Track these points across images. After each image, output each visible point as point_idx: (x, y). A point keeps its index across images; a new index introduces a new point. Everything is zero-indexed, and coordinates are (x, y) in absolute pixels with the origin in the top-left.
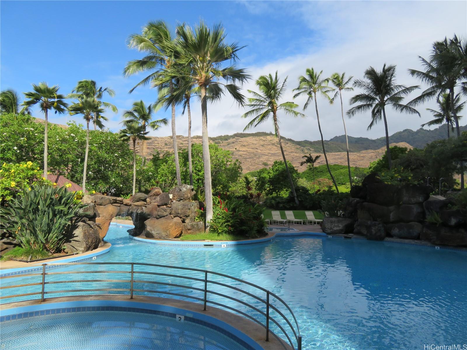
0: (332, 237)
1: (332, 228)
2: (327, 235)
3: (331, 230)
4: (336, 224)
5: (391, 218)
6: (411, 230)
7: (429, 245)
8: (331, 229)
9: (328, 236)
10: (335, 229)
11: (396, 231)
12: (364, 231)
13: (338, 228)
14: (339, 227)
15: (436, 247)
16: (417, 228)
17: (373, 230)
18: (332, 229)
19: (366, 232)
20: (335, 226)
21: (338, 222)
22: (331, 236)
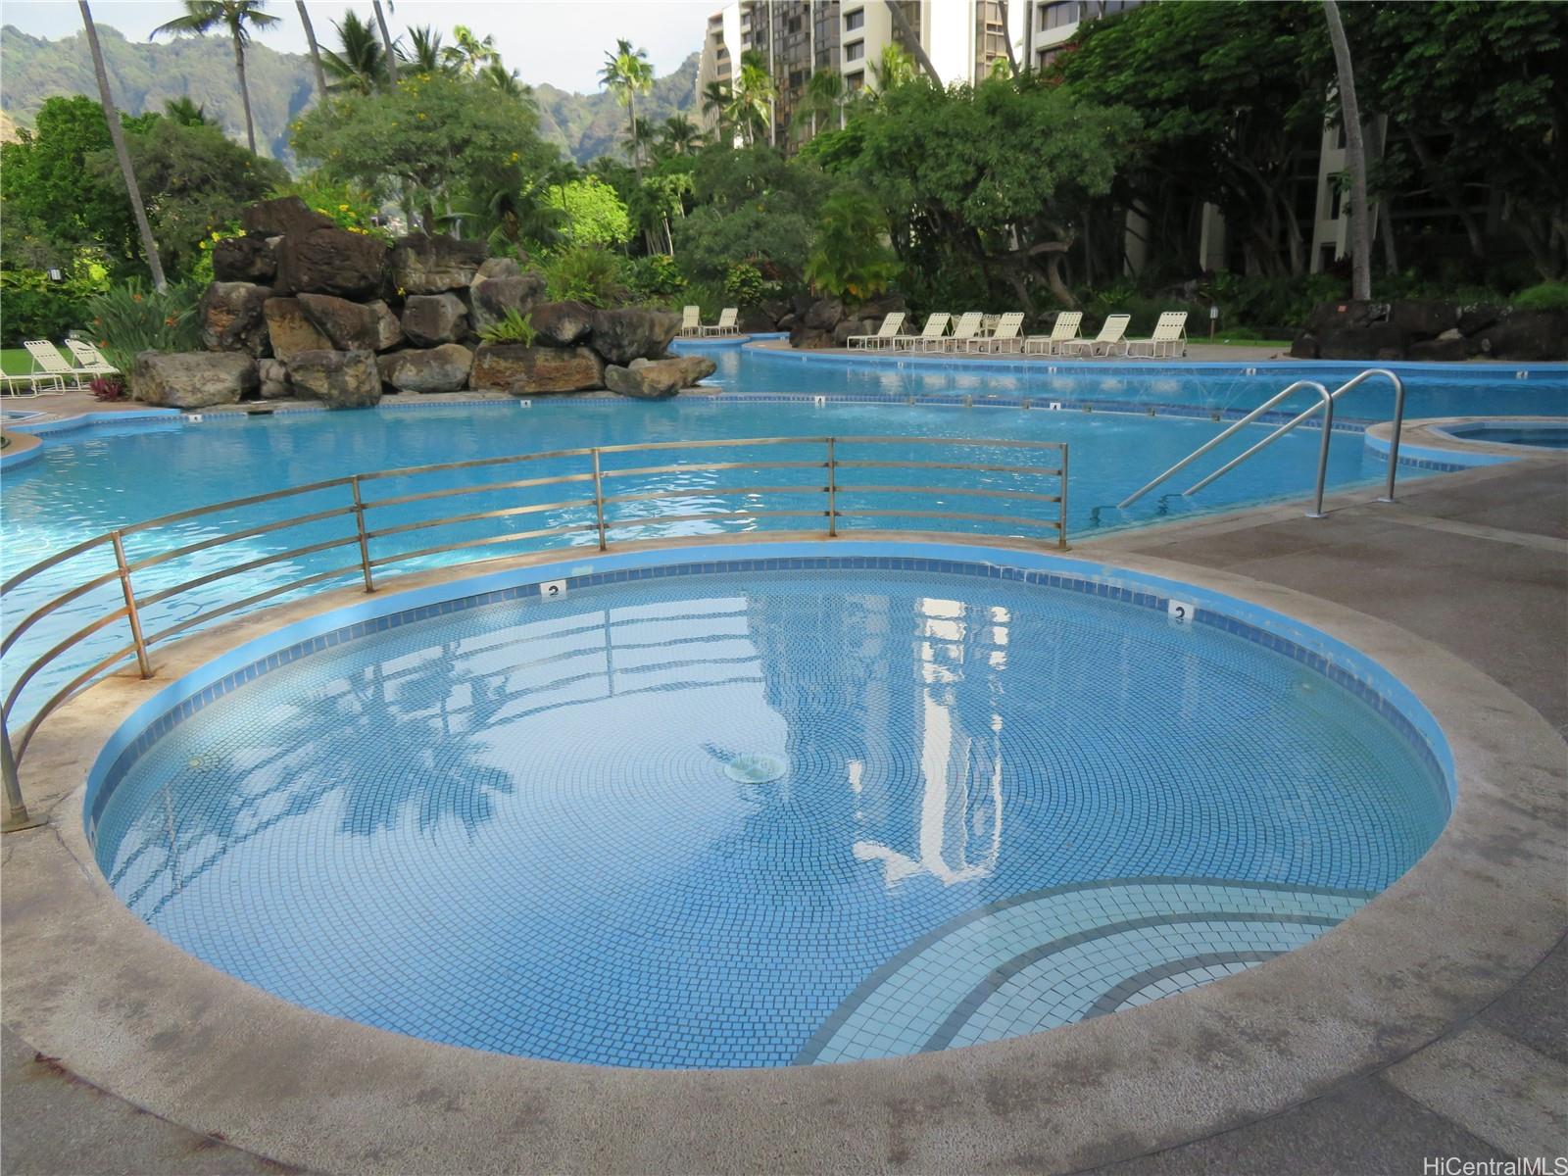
0: (204, 417)
1: (198, 386)
2: (184, 415)
3: (199, 395)
4: (207, 374)
5: (382, 337)
6: (448, 367)
7: (505, 399)
8: (195, 390)
9: (187, 418)
10: (211, 388)
11: (407, 374)
12: (320, 384)
13: (219, 386)
14: (223, 381)
15: (523, 402)
16: (461, 359)
17: (347, 378)
18: (199, 390)
19: (326, 386)
20: (205, 381)
21: (214, 366)
22: (199, 417)
